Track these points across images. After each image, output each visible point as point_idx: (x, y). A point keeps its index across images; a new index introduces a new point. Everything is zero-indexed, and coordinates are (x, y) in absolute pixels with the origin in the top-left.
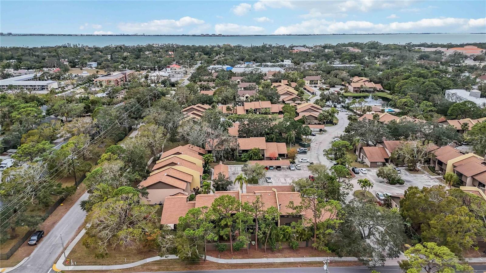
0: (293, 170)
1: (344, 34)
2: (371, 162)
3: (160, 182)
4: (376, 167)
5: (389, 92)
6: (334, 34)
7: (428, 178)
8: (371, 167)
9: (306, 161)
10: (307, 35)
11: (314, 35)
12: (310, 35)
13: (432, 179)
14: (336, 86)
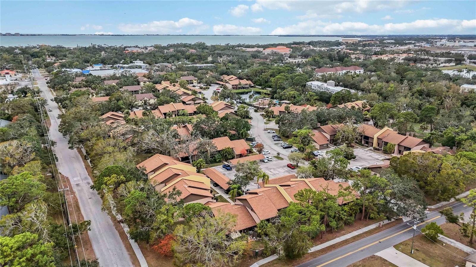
0: (267, 162)
1: (157, 35)
2: (320, 145)
3: (192, 194)
4: (323, 149)
5: (260, 87)
6: (148, 35)
7: (363, 151)
8: (320, 149)
9: (268, 153)
10: (121, 35)
11: (128, 35)
12: (124, 35)
13: (367, 151)
14: (212, 85)
